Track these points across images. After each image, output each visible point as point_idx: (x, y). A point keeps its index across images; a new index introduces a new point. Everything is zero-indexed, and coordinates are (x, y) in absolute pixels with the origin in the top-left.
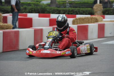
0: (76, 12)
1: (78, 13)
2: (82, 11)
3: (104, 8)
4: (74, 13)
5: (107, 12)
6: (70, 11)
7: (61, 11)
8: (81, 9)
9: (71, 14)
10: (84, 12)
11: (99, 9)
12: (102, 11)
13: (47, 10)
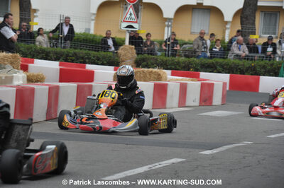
0: (82, 58)
1: (87, 60)
2: (94, 57)
3: (138, 54)
4: (78, 59)
5: (145, 63)
6: (70, 55)
7: (51, 55)
8: (94, 52)
9: (72, 61)
10: (98, 59)
11: (130, 55)
12: (134, 59)
13: (21, 49)
